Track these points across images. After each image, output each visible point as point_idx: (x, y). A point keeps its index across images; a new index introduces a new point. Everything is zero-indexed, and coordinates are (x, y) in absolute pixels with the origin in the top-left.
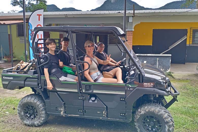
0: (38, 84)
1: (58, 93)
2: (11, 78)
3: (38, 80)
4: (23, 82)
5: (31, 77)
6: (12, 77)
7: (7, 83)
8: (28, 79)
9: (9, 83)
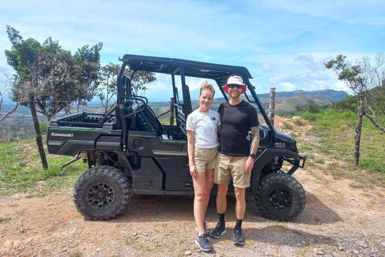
0: (122, 145)
1: (156, 158)
2: (69, 135)
3: (122, 138)
4: (92, 142)
5: (110, 133)
6: (71, 134)
7: (60, 144)
8: (102, 137)
9: (63, 144)
